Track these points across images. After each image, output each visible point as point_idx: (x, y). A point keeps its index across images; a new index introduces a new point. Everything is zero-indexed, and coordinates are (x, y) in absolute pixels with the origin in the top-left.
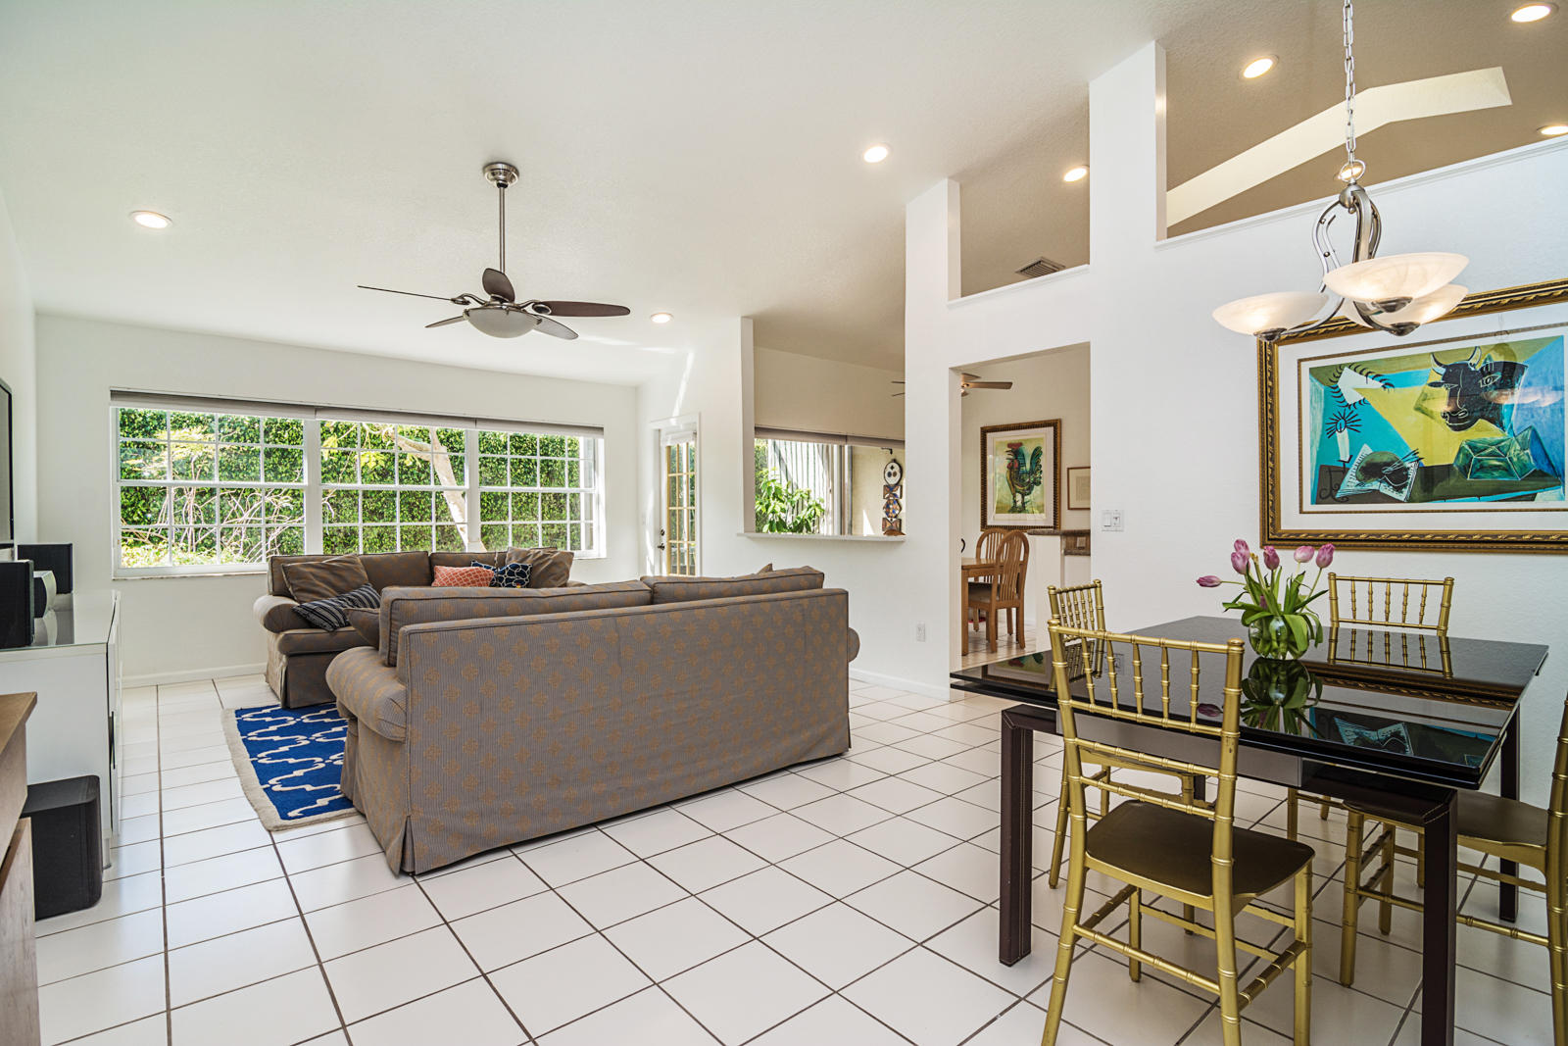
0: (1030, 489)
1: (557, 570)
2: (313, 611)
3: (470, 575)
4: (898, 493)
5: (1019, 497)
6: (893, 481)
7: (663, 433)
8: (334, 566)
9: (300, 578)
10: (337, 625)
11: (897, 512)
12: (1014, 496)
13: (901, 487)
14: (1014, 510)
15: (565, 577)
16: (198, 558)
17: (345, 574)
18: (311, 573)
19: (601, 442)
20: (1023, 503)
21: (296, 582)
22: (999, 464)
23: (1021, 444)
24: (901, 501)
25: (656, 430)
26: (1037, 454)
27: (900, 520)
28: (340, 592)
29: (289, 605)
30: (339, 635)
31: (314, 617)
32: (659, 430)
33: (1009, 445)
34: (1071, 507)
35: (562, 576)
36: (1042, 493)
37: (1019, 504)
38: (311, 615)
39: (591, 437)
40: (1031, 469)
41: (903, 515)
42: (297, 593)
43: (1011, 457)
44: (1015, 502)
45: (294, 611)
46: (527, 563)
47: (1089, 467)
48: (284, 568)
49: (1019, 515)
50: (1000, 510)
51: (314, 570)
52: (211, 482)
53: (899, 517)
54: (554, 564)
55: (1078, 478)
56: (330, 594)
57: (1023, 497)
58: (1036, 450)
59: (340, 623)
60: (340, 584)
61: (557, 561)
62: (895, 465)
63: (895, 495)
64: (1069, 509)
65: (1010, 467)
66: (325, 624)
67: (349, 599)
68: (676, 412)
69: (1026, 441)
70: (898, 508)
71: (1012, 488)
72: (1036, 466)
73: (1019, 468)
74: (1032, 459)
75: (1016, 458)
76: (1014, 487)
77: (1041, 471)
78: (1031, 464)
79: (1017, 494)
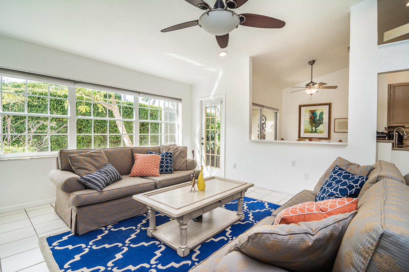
0: (319, 126)
1: (183, 155)
2: (89, 181)
3: (153, 158)
4: (264, 126)
5: (314, 128)
6: (263, 122)
7: (203, 102)
8: (92, 155)
9: (78, 162)
10: (103, 188)
11: (264, 132)
12: (312, 128)
13: (266, 124)
14: (312, 132)
15: (186, 157)
16: (14, 148)
17: (98, 159)
18: (83, 159)
19: (180, 105)
20: (316, 130)
21: (76, 164)
22: (306, 117)
23: (315, 111)
24: (265, 129)
25: (201, 101)
26: (322, 114)
27: (265, 135)
28: (98, 168)
29: (75, 178)
30: (105, 193)
31: (90, 184)
32: (202, 101)
33: (310, 111)
34: (335, 131)
35: (185, 157)
36: (323, 128)
37: (314, 130)
38: (88, 183)
39: (178, 102)
40: (319, 119)
41: (266, 133)
42: (77, 170)
43: (311, 115)
44: (312, 129)
45: (78, 181)
46: (171, 151)
47: (348, 119)
48: (69, 157)
49: (314, 134)
50: (306, 132)
51: (84, 158)
52: (24, 113)
53: (264, 134)
54: (181, 152)
55: (338, 122)
56: (93, 170)
57: (315, 128)
58: (321, 113)
59: (103, 186)
60: (97, 164)
61: (183, 151)
62: (263, 117)
63: (263, 127)
64: (335, 132)
65: (311, 118)
66: (96, 187)
67: (104, 172)
68: (213, 94)
69: (317, 110)
70: (264, 131)
71: (311, 125)
72: (321, 118)
73: (314, 119)
74: (319, 116)
75: (313, 115)
76: (312, 125)
77: (323, 120)
78: (319, 117)
79: (313, 127)
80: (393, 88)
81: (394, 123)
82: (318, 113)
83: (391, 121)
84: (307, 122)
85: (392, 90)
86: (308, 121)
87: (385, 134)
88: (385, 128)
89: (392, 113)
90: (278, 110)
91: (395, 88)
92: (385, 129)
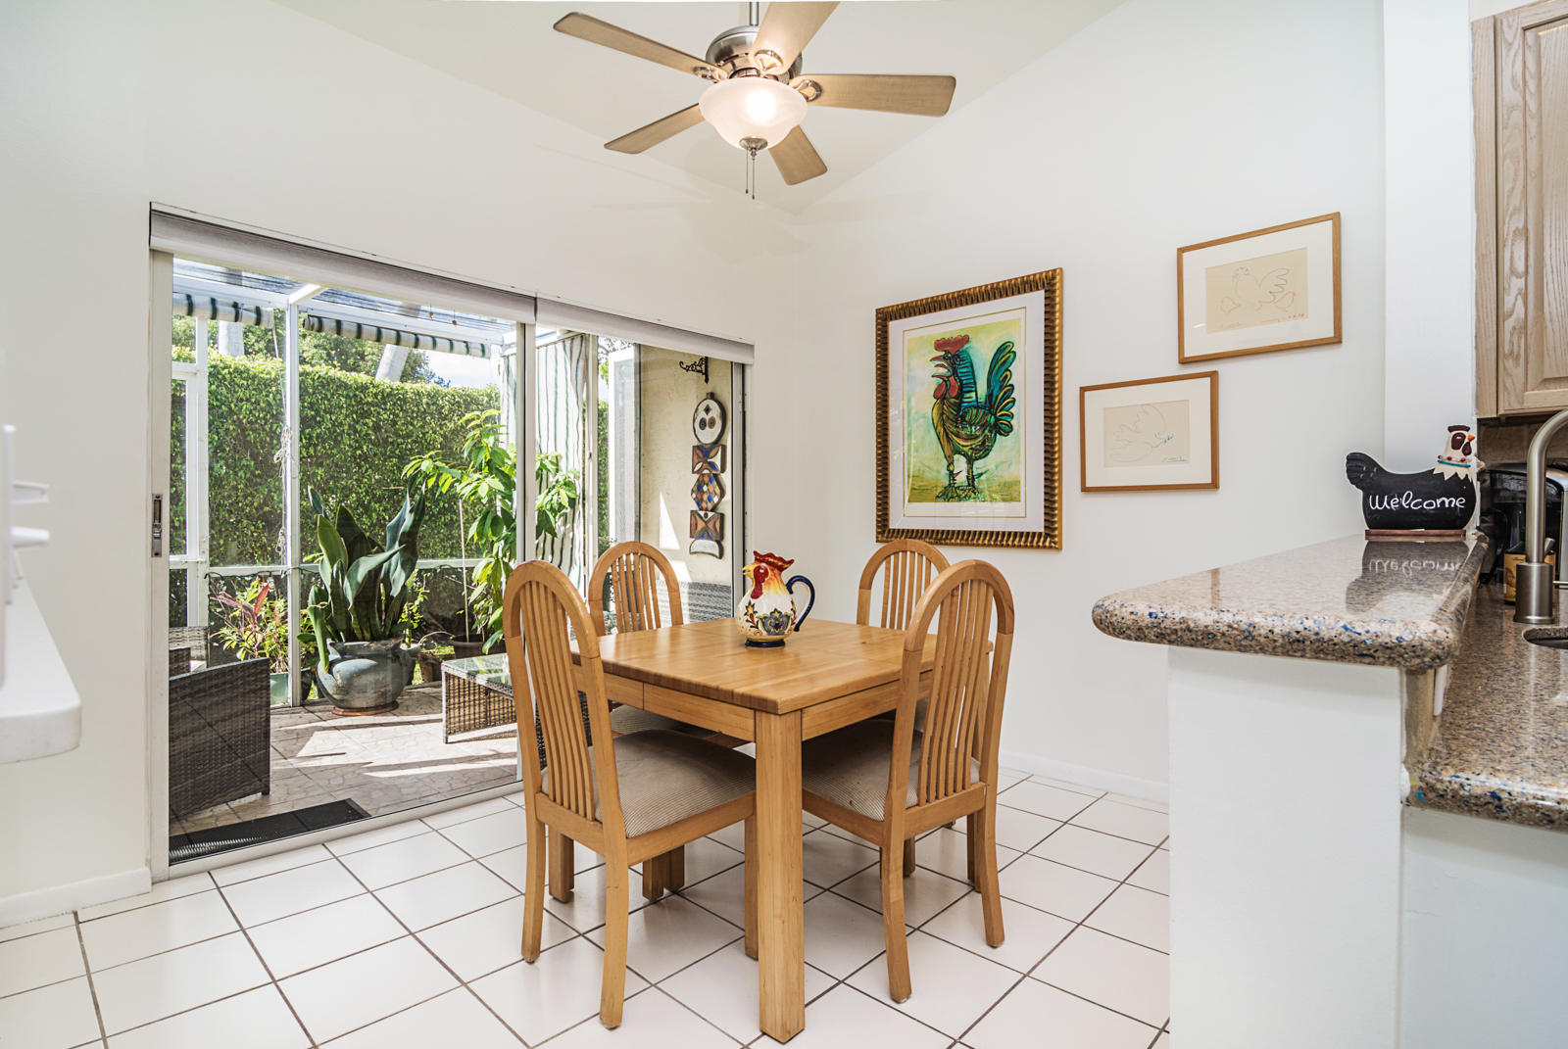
0: (988, 443)
4: (718, 460)
5: (964, 460)
6: (708, 436)
11: (716, 500)
12: (951, 463)
13: (724, 448)
14: (950, 493)
20: (971, 479)
22: (916, 387)
23: (965, 340)
24: (722, 477)
26: (1003, 357)
27: (722, 517)
33: (939, 345)
34: (1087, 484)
37: (961, 479)
40: (990, 396)
41: (726, 507)
43: (941, 371)
50: (918, 494)
53: (720, 510)
55: (1103, 410)
57: (970, 463)
58: (1001, 349)
62: (712, 404)
63: (712, 465)
64: (1085, 489)
65: (941, 396)
69: (978, 329)
70: (718, 491)
71: (945, 443)
72: (1001, 389)
73: (960, 395)
74: (990, 372)
75: (955, 373)
76: (949, 440)
77: (1014, 401)
78: (989, 386)
79: (956, 457)
80: (1518, 41)
81: (1546, 381)
82: (981, 355)
83: (1510, 363)
84: (921, 420)
85: (1511, 66)
86: (924, 417)
87: (1460, 487)
88: (1451, 429)
89: (1517, 284)
90: (751, 347)
91: (1538, 38)
92: (1456, 443)
